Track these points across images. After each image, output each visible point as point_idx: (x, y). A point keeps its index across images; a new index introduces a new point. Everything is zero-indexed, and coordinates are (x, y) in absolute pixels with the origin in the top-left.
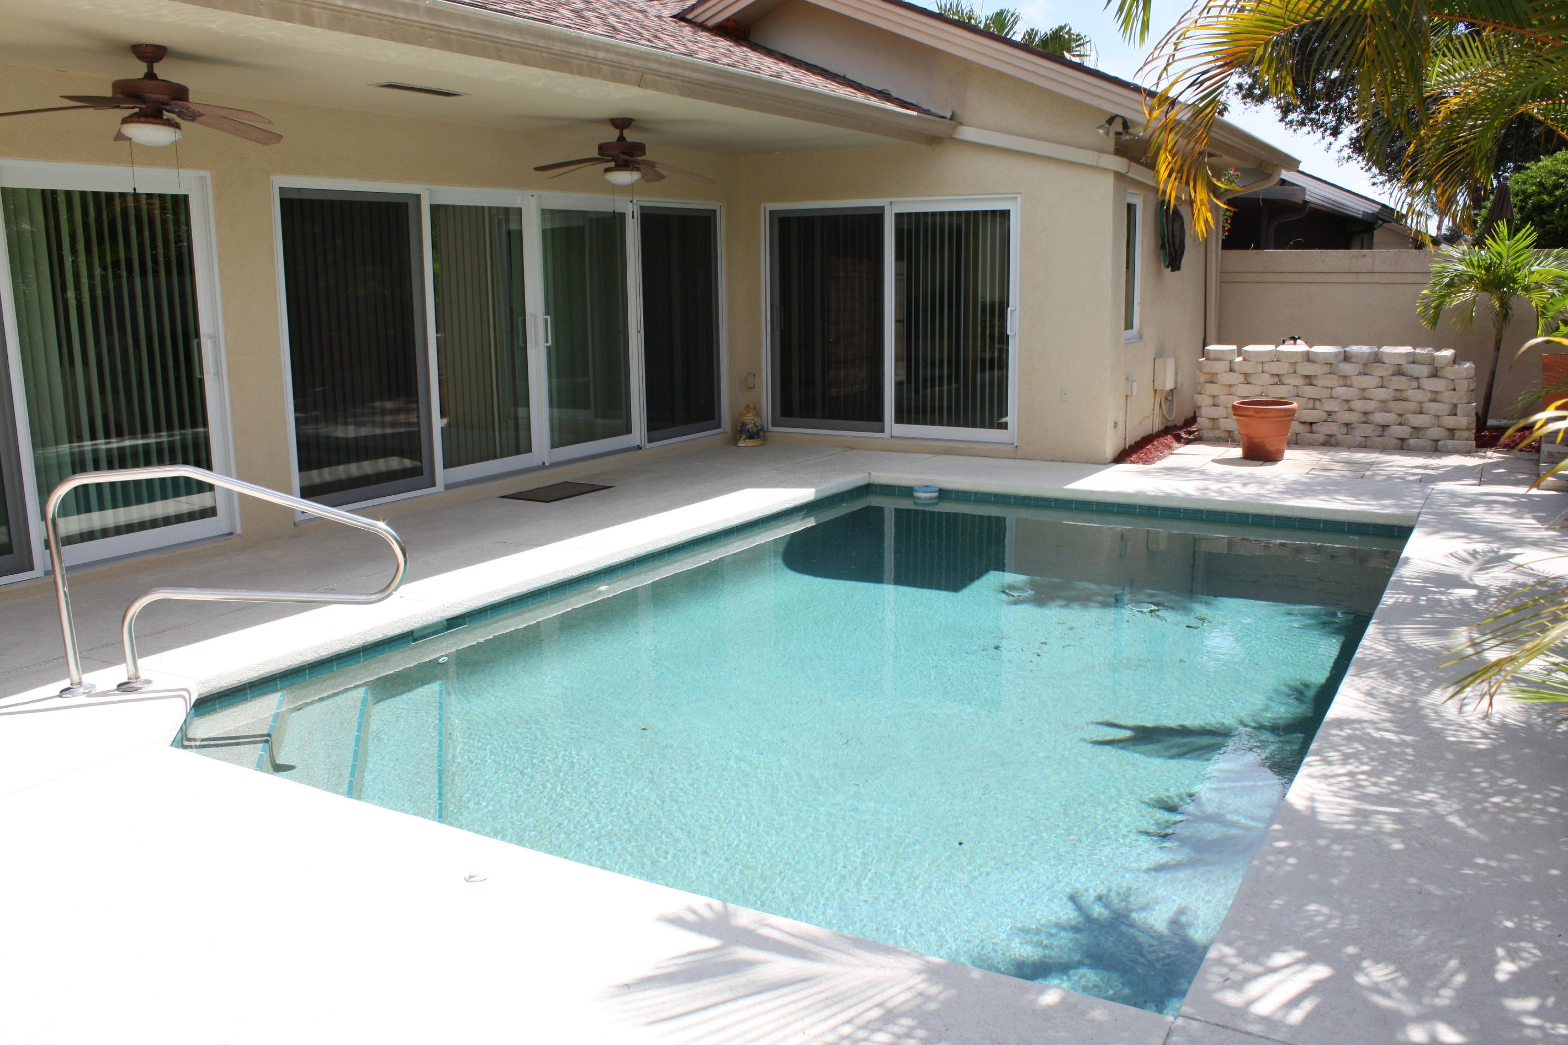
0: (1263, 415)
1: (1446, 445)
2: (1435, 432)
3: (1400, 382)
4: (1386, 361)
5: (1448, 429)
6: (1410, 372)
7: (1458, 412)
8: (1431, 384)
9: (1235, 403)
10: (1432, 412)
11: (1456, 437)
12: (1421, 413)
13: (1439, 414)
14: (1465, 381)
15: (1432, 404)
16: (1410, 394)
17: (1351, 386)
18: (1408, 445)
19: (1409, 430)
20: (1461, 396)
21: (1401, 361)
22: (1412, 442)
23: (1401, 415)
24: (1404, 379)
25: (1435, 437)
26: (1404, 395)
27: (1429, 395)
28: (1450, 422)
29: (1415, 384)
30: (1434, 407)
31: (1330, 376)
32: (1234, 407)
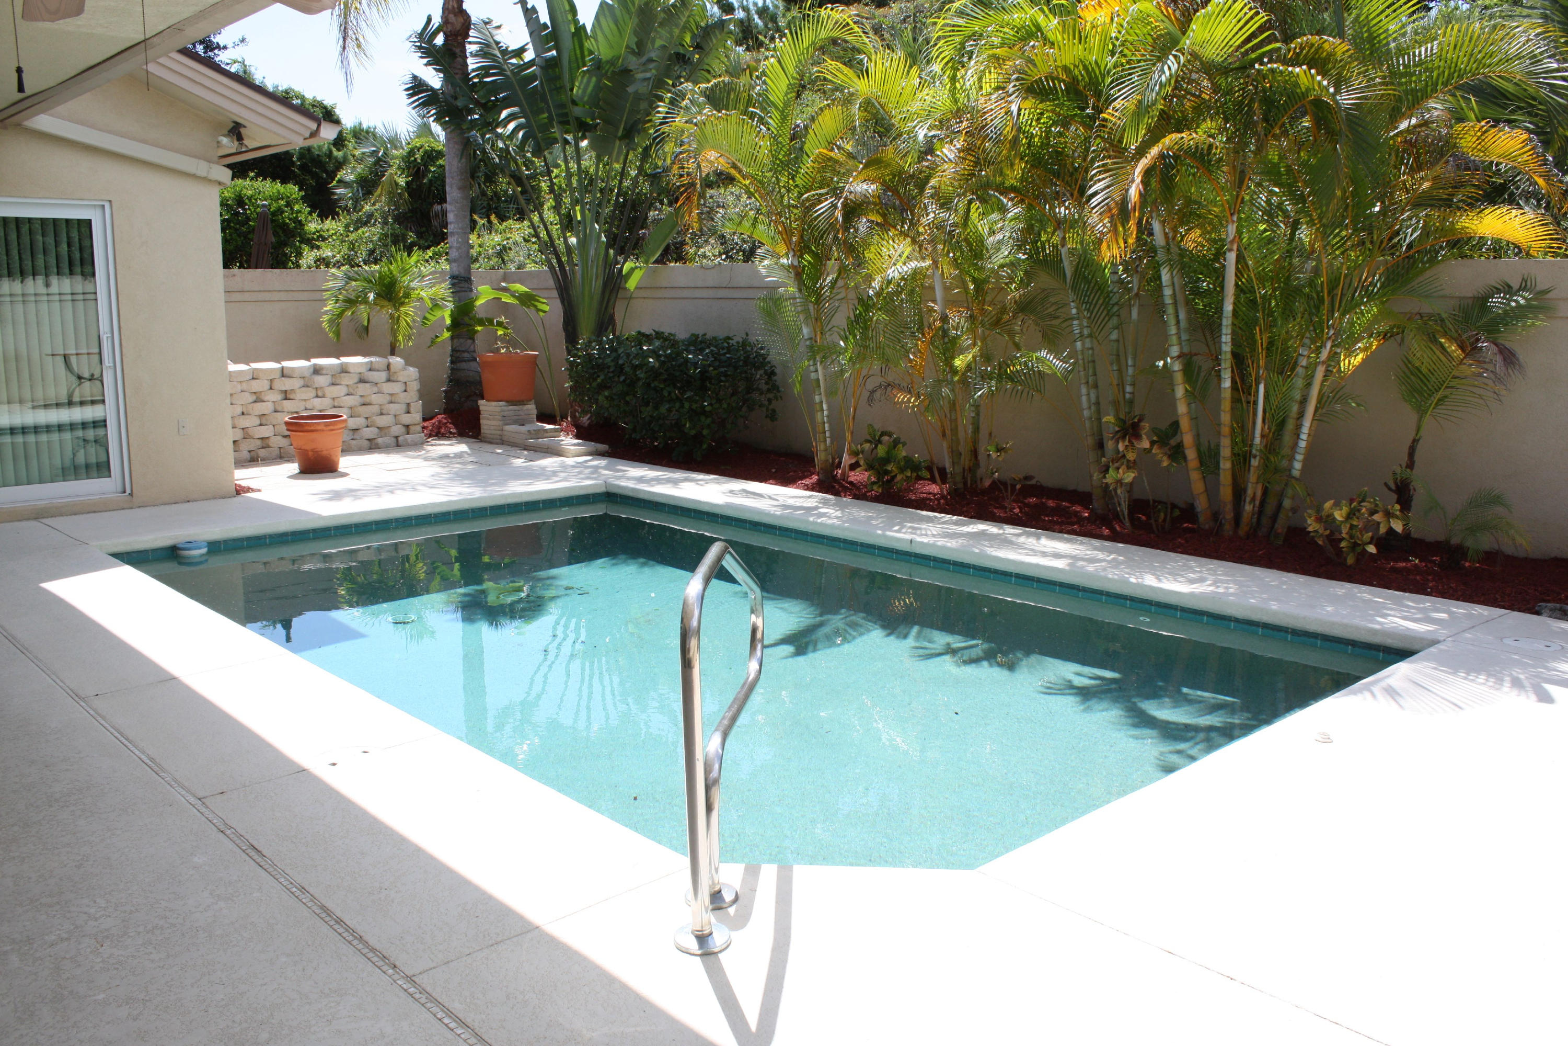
0: (332, 427)
1: (406, 440)
2: (397, 430)
3: (363, 389)
4: (352, 371)
5: (404, 425)
6: (371, 379)
7: (412, 410)
8: (388, 388)
9: (287, 419)
10: (392, 412)
11: (411, 431)
12: (382, 414)
13: (398, 413)
14: (415, 383)
15: (392, 405)
16: (375, 398)
17: (323, 397)
18: (377, 444)
19: (376, 430)
20: (412, 395)
21: (363, 370)
22: (380, 441)
23: (367, 418)
24: (367, 385)
25: (397, 434)
26: (367, 400)
27: (388, 398)
28: (406, 419)
29: (375, 389)
30: (394, 408)
31: (304, 389)
32: (287, 423)
